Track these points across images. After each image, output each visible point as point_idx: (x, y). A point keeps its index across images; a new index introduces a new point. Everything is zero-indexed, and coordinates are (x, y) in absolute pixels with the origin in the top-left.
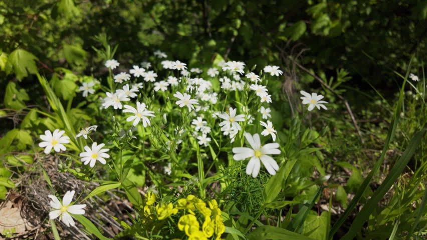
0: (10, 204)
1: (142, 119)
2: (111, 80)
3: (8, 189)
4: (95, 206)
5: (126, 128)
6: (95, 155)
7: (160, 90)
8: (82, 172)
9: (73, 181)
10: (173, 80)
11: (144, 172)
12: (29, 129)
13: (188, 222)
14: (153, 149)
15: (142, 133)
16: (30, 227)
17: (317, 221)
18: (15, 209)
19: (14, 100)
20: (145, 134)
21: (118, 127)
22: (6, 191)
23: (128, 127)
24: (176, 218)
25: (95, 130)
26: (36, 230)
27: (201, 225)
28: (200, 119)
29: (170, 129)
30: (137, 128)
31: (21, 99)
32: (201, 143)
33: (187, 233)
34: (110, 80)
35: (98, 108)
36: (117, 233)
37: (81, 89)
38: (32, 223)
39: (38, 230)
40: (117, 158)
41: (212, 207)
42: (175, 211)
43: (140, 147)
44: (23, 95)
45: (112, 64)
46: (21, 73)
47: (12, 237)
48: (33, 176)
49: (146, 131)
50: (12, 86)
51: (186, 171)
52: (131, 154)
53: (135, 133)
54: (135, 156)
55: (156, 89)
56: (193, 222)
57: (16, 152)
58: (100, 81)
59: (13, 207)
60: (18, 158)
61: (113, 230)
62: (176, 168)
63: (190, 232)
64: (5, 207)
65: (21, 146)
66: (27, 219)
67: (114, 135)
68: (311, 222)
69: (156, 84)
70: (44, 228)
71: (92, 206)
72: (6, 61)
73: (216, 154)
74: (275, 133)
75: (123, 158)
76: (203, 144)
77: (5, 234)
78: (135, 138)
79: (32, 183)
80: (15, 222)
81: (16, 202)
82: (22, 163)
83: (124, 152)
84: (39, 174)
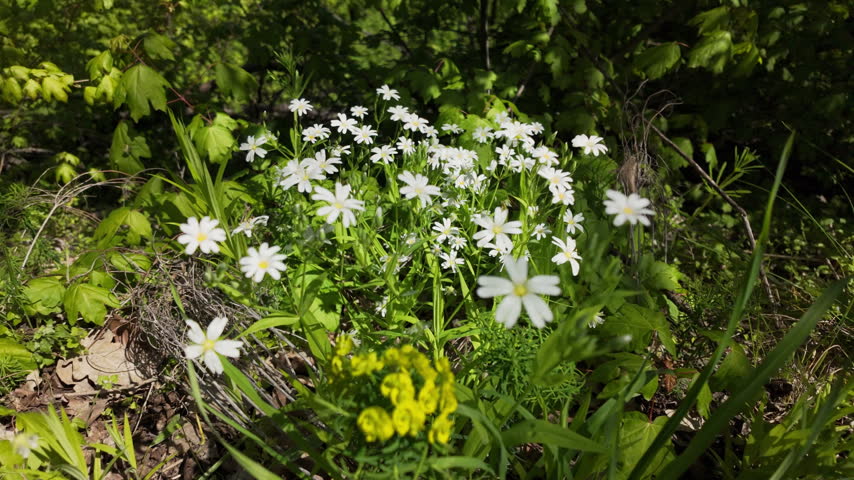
0: (109, 335)
1: (341, 213)
2: (297, 134)
3: (109, 308)
4: (251, 354)
5: (314, 223)
6: (263, 262)
7: (381, 160)
8: (240, 289)
9: (219, 308)
10: (406, 145)
11: (339, 307)
12: (148, 209)
13: (397, 384)
14: (358, 268)
15: (342, 238)
16: (138, 378)
17: (645, 431)
18: (118, 344)
19: (125, 155)
20: (347, 238)
21: (303, 222)
22: (106, 312)
23: (318, 222)
24: (380, 376)
25: (265, 223)
26: (150, 384)
27: (417, 392)
28: (447, 222)
29: (394, 235)
30: (334, 227)
31: (137, 154)
32: (445, 266)
33: (394, 400)
34: (294, 135)
35: (270, 185)
36: (283, 403)
37: (244, 147)
38: (143, 372)
39: (153, 384)
40: (296, 277)
41: (439, 368)
42: (380, 366)
43: (336, 261)
44: (141, 147)
45: (300, 106)
46: (140, 108)
47: (111, 390)
48: (151, 291)
49: (349, 234)
50: (123, 129)
51: (412, 313)
52: (320, 272)
53: (330, 235)
54: (326, 274)
55: (375, 159)
56: (404, 385)
57: (125, 248)
58: (276, 136)
59: (114, 341)
60: (127, 259)
61: (277, 397)
62: (396, 306)
63: (398, 399)
64: (101, 339)
65: (131, 238)
66: (136, 363)
67: (295, 235)
68: (633, 432)
69: (375, 150)
70: (162, 383)
71: (246, 353)
72: (116, 84)
73: (469, 287)
74: (578, 260)
75: (307, 276)
76: (450, 269)
77: (101, 384)
78: (330, 243)
79: (148, 304)
80: (117, 366)
81: (119, 333)
82: (133, 267)
83: (310, 267)
84: (160, 290)
